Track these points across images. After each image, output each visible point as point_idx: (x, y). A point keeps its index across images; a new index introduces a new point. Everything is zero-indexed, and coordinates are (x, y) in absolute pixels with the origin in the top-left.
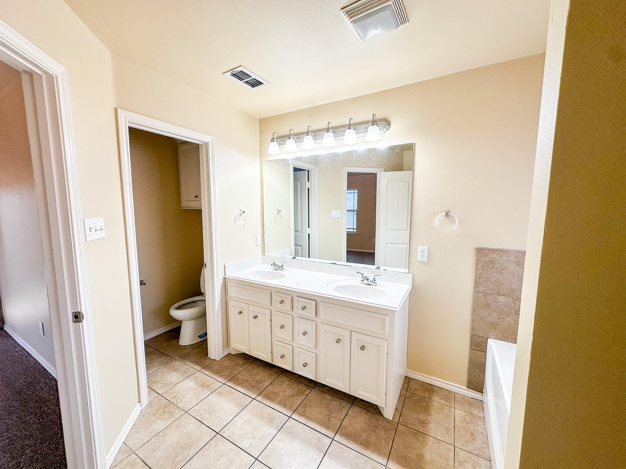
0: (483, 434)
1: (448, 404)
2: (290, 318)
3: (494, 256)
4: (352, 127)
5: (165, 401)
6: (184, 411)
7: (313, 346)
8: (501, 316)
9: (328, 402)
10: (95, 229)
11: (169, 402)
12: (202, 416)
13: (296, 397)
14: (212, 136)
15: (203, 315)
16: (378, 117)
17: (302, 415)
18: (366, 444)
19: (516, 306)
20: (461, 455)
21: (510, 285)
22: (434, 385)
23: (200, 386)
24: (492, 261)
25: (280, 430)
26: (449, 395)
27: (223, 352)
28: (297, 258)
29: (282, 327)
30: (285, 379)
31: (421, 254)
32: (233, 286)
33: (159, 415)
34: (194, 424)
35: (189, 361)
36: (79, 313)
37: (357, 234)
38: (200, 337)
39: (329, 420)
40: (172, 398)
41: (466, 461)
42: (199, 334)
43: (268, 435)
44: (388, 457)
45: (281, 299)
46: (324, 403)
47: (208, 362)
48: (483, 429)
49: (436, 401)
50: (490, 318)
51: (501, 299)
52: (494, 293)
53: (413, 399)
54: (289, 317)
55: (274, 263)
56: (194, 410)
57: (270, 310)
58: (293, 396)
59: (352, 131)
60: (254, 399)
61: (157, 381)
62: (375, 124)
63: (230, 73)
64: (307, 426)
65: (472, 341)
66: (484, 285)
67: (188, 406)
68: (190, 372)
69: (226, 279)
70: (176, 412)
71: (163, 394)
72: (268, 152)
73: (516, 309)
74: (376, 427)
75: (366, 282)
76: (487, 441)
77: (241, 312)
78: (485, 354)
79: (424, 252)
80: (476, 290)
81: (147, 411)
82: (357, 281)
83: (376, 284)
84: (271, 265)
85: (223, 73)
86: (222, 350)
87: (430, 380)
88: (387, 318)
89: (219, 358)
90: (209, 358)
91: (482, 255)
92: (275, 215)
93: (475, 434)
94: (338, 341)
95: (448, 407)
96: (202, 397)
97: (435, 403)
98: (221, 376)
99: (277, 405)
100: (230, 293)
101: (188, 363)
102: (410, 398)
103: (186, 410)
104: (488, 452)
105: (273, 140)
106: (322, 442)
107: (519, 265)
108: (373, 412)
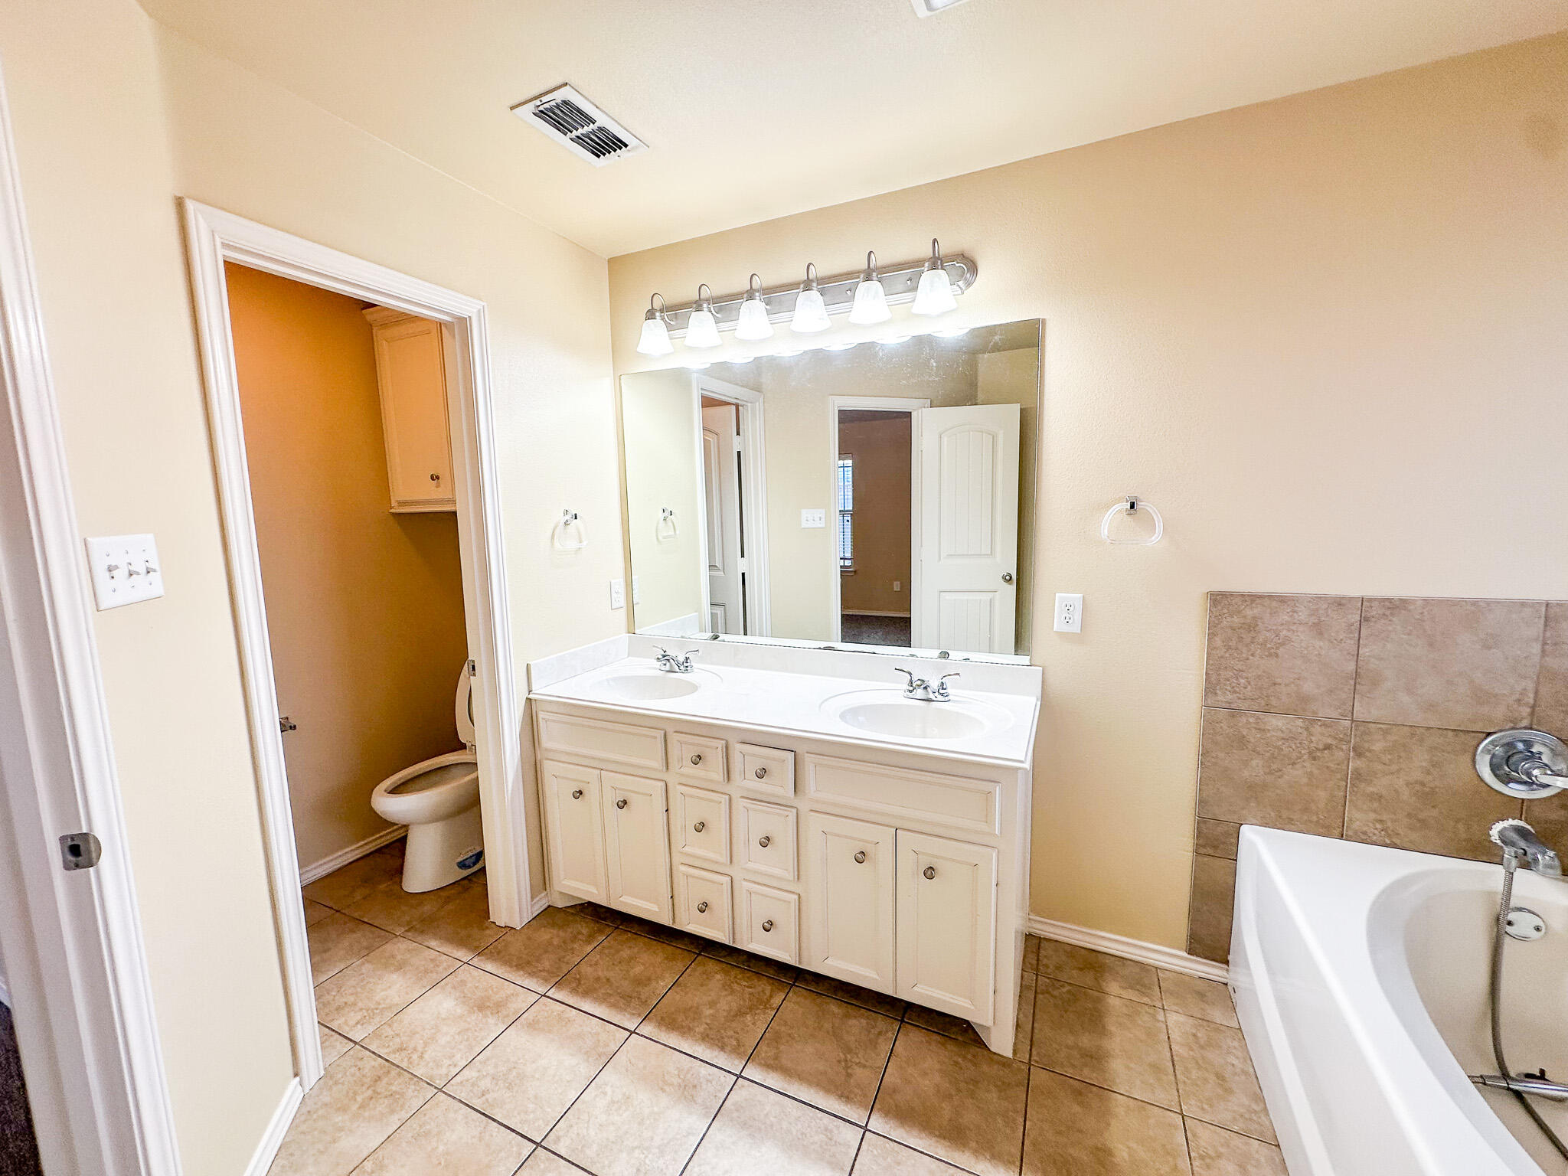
0: (1245, 1072)
1: (1146, 1000)
2: (723, 801)
3: (1256, 611)
4: (874, 274)
5: (373, 1063)
6: (433, 1088)
7: (790, 875)
8: (1274, 766)
9: (837, 1022)
10: (127, 570)
11: (387, 1064)
12: (487, 1096)
13: (749, 1017)
14: (480, 299)
15: (469, 806)
16: (944, 248)
17: (772, 1065)
18: (955, 1134)
19: (1313, 738)
20: (1205, 1137)
21: (1297, 685)
22: (1099, 950)
23: (475, 1008)
24: (1251, 627)
25: (715, 1117)
26: (1143, 976)
27: (532, 906)
28: (722, 637)
29: (701, 827)
30: (711, 966)
31: (1064, 616)
32: (554, 721)
33: (357, 1106)
34: (466, 1123)
35: (435, 936)
36: (85, 836)
37: (855, 572)
38: (462, 865)
39: (849, 1075)
40: (394, 1052)
41: (1219, 1156)
42: (460, 859)
43: (684, 1136)
44: (1018, 1164)
45: (693, 752)
46: (827, 1026)
47: (490, 936)
48: (1245, 1061)
49: (1116, 995)
50: (1246, 774)
51: (1276, 722)
52: (1255, 708)
53: (1056, 993)
54: (720, 800)
55: (663, 653)
56: (462, 1082)
57: (662, 784)
58: (740, 1013)
59: (875, 285)
60: (632, 1032)
61: (346, 1003)
62: (940, 267)
63: (531, 106)
64: (789, 1097)
65: (1199, 834)
66: (1229, 688)
67: (444, 1071)
68: (440, 969)
69: (533, 703)
70: (410, 1090)
71: (367, 1040)
72: (639, 349)
73: (1312, 745)
74: (976, 1082)
75: (920, 693)
76: (1259, 1090)
77: (581, 793)
78: (1232, 866)
79: (1071, 609)
80: (1209, 702)
81: (321, 1097)
82: (894, 692)
83: (947, 699)
84: (658, 659)
85: (512, 108)
86: (529, 899)
87: (1092, 940)
88: (998, 788)
89: (521, 922)
90: (493, 925)
91: (1225, 611)
92: (658, 523)
93: (1227, 1076)
94: (861, 858)
95: (1147, 1007)
96: (482, 1040)
97: (1113, 1002)
98: (532, 974)
99: (700, 1045)
100: (547, 741)
101: (433, 943)
102: (1048, 993)
103: (439, 1083)
104: (1267, 1123)
105: (650, 315)
106: (836, 1142)
107: (1321, 634)
108: (960, 1038)
